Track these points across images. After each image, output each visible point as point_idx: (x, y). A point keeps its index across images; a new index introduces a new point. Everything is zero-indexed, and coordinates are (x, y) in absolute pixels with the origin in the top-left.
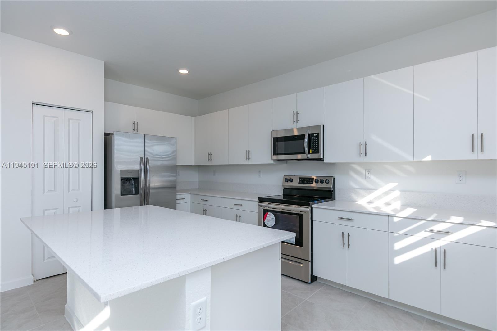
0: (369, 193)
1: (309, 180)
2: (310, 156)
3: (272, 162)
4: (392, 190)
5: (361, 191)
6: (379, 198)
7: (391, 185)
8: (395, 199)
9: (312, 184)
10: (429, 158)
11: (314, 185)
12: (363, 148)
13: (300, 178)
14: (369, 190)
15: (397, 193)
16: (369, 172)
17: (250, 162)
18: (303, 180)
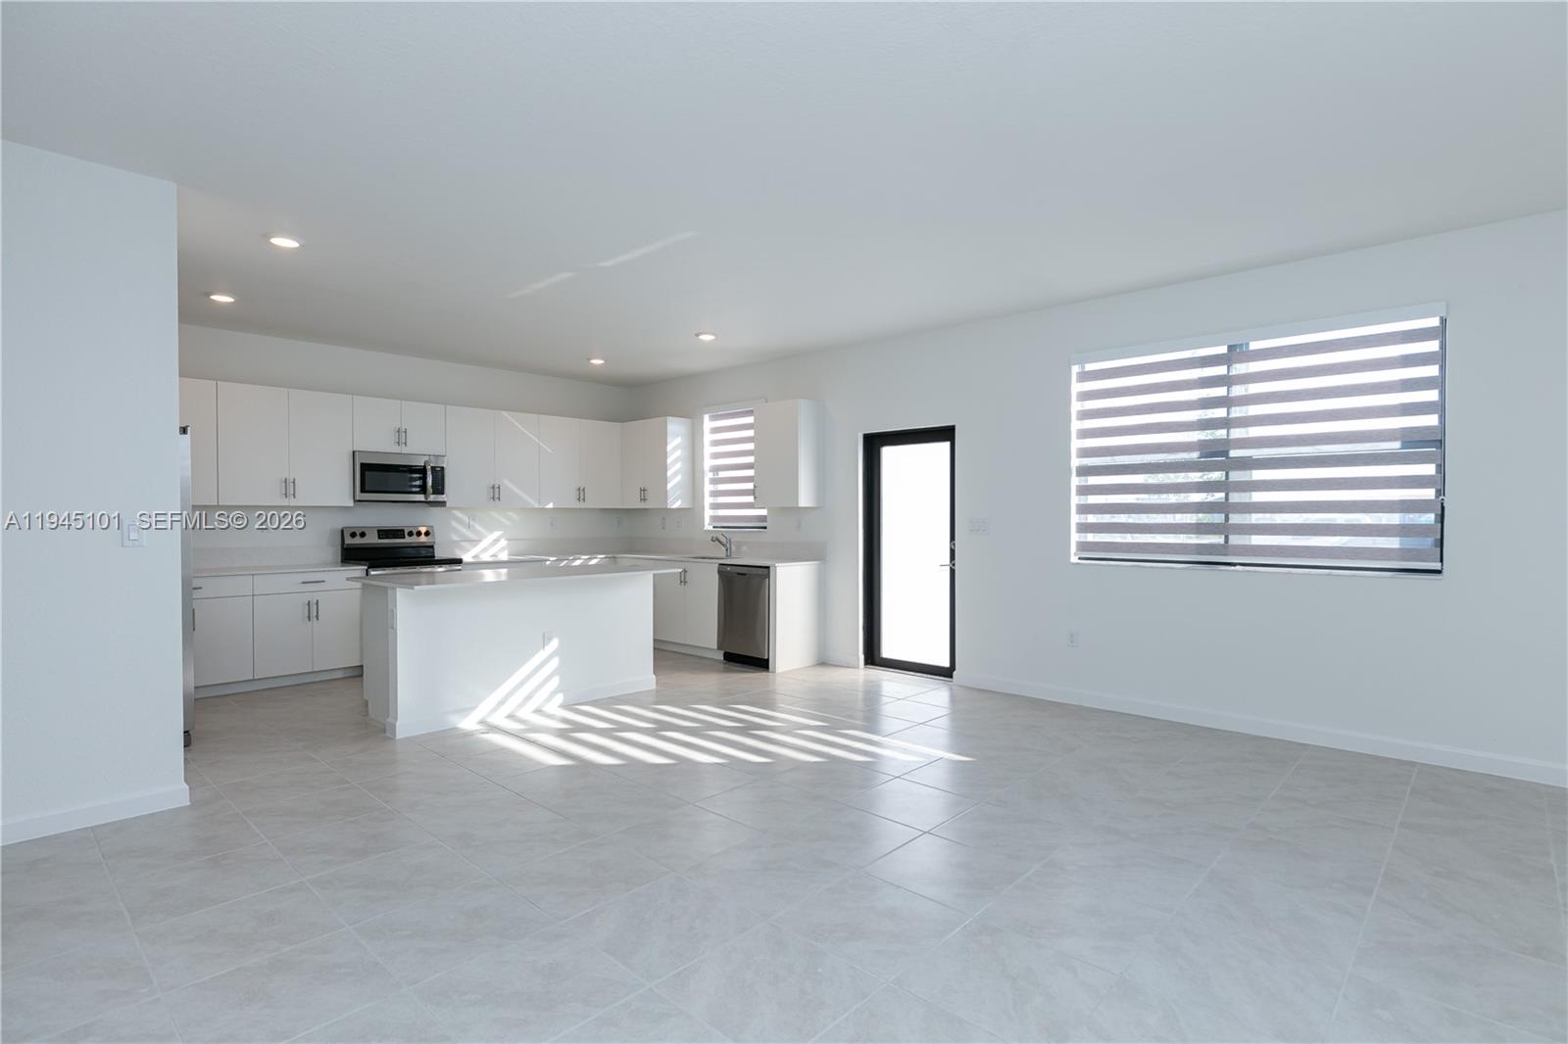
0: (475, 546)
1: (398, 533)
2: (432, 498)
3: (351, 504)
4: (496, 541)
5: (466, 544)
6: (485, 550)
7: (497, 534)
8: (502, 550)
9: (404, 537)
10: (551, 506)
11: (408, 540)
12: (495, 493)
13: (379, 531)
14: (475, 542)
15: (503, 543)
16: (474, 520)
17: (293, 502)
18: (383, 533)
